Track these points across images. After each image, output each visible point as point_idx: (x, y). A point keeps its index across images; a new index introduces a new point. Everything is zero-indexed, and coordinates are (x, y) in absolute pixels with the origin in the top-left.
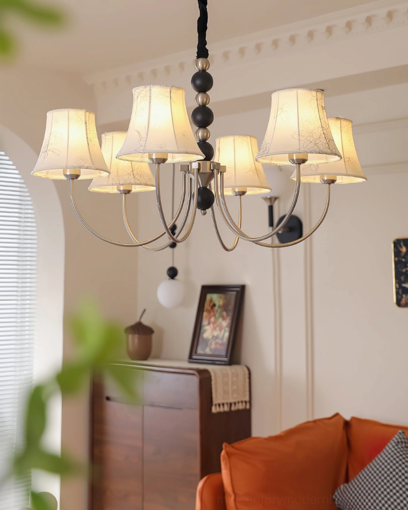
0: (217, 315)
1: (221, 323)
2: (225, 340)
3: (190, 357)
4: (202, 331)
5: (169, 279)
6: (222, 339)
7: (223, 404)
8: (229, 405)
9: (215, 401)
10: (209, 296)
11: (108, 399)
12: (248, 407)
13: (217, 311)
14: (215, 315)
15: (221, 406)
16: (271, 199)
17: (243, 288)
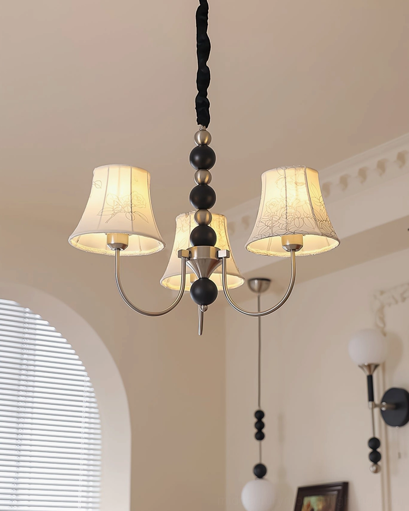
5: (256, 480)
10: (306, 500)
16: (369, 366)
17: (345, 486)
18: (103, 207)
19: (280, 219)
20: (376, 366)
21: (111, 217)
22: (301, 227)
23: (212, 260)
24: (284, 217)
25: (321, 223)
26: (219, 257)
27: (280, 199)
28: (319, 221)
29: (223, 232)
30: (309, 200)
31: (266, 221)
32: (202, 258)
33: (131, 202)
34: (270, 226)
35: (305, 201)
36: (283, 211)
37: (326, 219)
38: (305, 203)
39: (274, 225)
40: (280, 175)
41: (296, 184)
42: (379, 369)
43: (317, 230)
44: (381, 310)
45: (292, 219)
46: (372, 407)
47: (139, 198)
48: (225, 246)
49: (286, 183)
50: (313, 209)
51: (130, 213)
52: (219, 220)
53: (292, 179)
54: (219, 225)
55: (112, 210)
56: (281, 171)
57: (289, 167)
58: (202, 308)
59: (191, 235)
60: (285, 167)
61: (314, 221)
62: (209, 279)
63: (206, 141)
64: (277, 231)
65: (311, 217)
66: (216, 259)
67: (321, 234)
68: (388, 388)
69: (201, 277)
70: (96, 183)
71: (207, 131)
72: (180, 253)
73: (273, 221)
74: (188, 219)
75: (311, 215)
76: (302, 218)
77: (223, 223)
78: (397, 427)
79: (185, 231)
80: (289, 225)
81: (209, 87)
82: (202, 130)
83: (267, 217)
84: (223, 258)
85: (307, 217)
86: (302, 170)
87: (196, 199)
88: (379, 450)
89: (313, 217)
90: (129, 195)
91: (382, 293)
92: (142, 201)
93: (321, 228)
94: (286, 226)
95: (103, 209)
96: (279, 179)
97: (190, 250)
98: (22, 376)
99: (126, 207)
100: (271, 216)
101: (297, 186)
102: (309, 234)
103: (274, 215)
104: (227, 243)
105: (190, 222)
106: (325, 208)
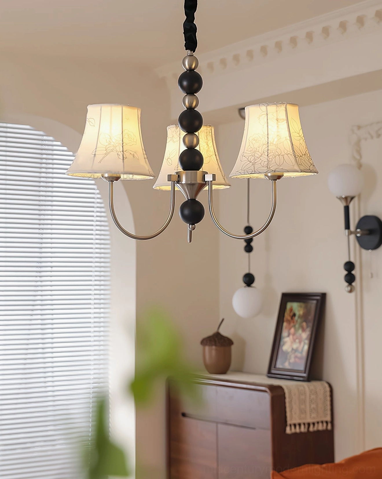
0: (297, 326)
1: (300, 335)
2: (305, 354)
3: (269, 372)
4: (282, 343)
5: (245, 287)
6: (301, 352)
7: (300, 425)
8: (307, 426)
9: (289, 422)
10: (289, 305)
11: (184, 415)
12: (329, 427)
13: (297, 321)
14: (294, 326)
15: (298, 427)
16: (346, 198)
17: (323, 296)
18: (96, 146)
19: (262, 156)
20: (352, 198)
21: (104, 157)
22: (281, 165)
23: (199, 184)
24: (265, 154)
25: (300, 159)
26: (206, 180)
27: (262, 135)
28: (299, 157)
29: (211, 142)
30: (289, 137)
31: (249, 156)
32: (189, 182)
33: (123, 141)
34: (252, 162)
35: (286, 138)
36: (265, 147)
37: (305, 152)
38: (286, 139)
39: (256, 162)
40: (262, 112)
41: (277, 121)
42: (356, 200)
43: (296, 168)
44: (358, 143)
45: (273, 157)
46: (348, 234)
47: (129, 136)
48: (212, 155)
49: (267, 119)
50: (293, 145)
51: (122, 152)
52: (207, 131)
53: (274, 116)
54: (207, 136)
55: (105, 149)
56: (263, 108)
57: (270, 104)
58: (190, 227)
59: (180, 157)
60: (267, 104)
61: (294, 158)
62: (196, 200)
63: (193, 66)
64: (259, 168)
65: (291, 154)
66: (203, 182)
67: (300, 171)
68: (362, 215)
69: (189, 199)
70: (89, 120)
71: (194, 56)
72: (170, 177)
73: (256, 157)
74: (178, 131)
75: (291, 152)
76: (282, 155)
77: (210, 134)
78: (370, 250)
79: (175, 142)
80: (270, 162)
81: (196, 11)
82: (189, 55)
83: (250, 152)
84: (210, 182)
85: (288, 153)
86: (283, 107)
87: (184, 123)
88: (353, 272)
89: (293, 153)
90: (120, 134)
91: (359, 127)
92: (133, 138)
93: (300, 165)
94: (268, 163)
95: (96, 148)
96: (262, 115)
97: (179, 174)
98: (42, 174)
99: (118, 147)
100: (253, 151)
101: (278, 123)
102: (288, 172)
103: (256, 151)
104: (214, 152)
105: (180, 134)
106: (304, 140)
